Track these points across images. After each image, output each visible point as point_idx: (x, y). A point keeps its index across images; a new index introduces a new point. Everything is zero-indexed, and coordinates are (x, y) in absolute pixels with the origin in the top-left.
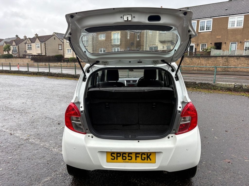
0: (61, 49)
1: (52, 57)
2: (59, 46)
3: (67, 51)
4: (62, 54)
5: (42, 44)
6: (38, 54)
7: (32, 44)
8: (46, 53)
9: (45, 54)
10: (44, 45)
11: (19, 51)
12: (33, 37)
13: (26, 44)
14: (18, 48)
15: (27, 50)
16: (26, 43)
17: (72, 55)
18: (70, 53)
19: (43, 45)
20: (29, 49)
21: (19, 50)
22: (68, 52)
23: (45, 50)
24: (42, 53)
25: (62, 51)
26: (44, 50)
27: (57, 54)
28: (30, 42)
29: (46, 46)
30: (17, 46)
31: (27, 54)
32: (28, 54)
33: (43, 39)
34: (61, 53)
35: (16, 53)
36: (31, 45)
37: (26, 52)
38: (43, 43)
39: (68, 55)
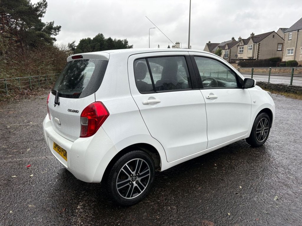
0: (281, 50)
1: (265, 60)
2: (278, 46)
3: (287, 52)
4: (281, 57)
5: (255, 46)
6: (249, 58)
7: (245, 46)
8: (259, 56)
9: (256, 57)
10: (258, 46)
11: (230, 56)
12: (249, 37)
13: (239, 47)
14: (230, 52)
15: (239, 53)
16: (238, 46)
17: (293, 57)
18: (290, 54)
19: (257, 46)
20: (241, 52)
21: (230, 54)
22: (289, 53)
23: (258, 52)
24: (253, 56)
25: (281, 52)
26: (257, 53)
27: (273, 57)
28: (243, 44)
29: (260, 47)
30: (229, 50)
31: (237, 59)
32: (238, 58)
33: (256, 39)
34: (278, 54)
35: (227, 58)
36: (243, 48)
37: (236, 56)
38: (257, 44)
39: (288, 57)
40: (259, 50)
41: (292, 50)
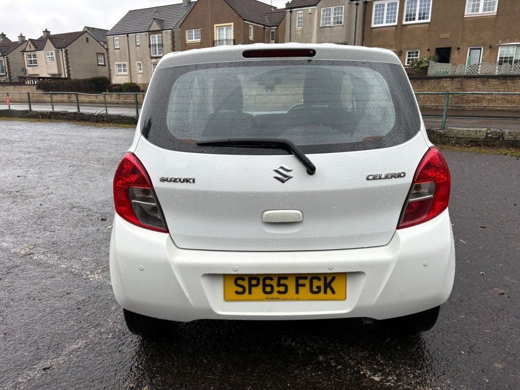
0: (103, 64)
1: (84, 81)
2: (97, 58)
3: (116, 68)
4: (107, 75)
5: (59, 53)
6: (52, 75)
7: (38, 53)
8: (70, 72)
9: (66, 75)
10: (64, 54)
11: (9, 70)
12: (40, 37)
13: (25, 54)
14: (8, 63)
15: (28, 66)
16: (24, 51)
17: (128, 77)
18: (123, 73)
19: (62, 54)
20: (32, 63)
21: (9, 66)
22: (120, 71)
23: (68, 67)
24: (60, 73)
25: (105, 69)
26: (65, 67)
27: (95, 76)
28: (33, 48)
29: (68, 56)
30: (5, 59)
31: (27, 76)
32: (29, 75)
33: (62, 42)
34: (102, 73)
35: (4, 74)
36: (35, 56)
37: (24, 70)
38: (62, 50)
39: (120, 77)
40: (69, 63)
41: (124, 65)
